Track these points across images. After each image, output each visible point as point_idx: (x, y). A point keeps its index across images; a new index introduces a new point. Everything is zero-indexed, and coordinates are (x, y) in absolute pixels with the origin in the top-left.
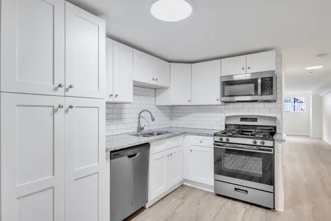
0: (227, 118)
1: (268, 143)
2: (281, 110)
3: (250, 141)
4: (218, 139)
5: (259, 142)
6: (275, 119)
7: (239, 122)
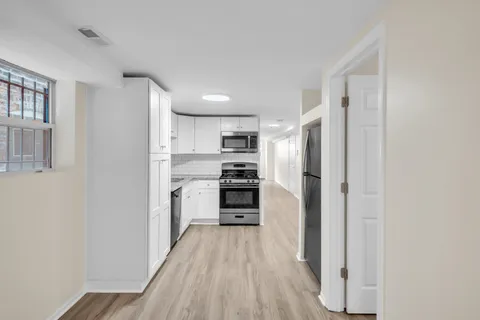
0: (224, 164)
1: (256, 181)
2: (258, 159)
3: (245, 181)
4: (223, 181)
5: (251, 181)
6: (256, 165)
7: (233, 168)
